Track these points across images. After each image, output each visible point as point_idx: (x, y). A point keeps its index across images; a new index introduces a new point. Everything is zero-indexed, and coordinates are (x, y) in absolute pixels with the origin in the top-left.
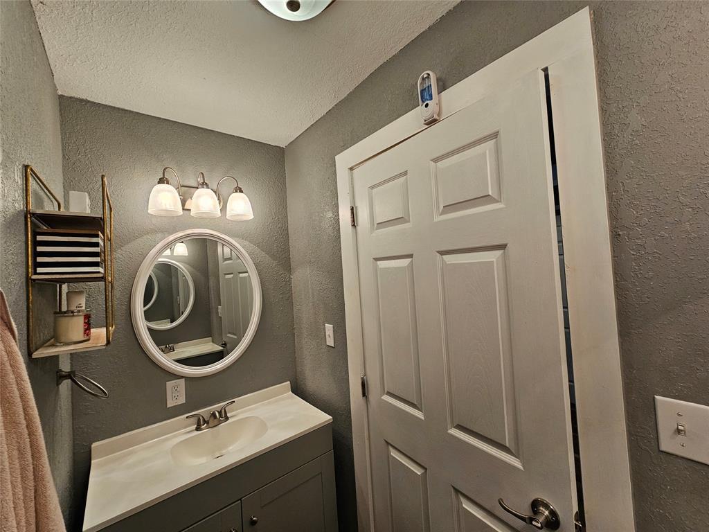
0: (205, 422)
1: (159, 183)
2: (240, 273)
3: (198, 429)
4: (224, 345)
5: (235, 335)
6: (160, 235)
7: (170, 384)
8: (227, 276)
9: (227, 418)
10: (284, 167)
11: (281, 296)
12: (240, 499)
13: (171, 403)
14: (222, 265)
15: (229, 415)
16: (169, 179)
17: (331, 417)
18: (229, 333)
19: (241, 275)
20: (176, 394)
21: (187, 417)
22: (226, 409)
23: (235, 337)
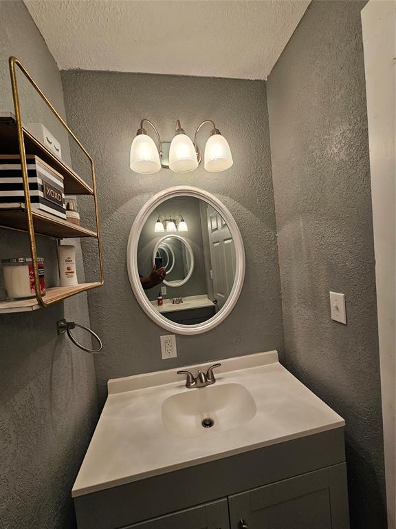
0: (194, 380)
1: (138, 134)
2: (225, 240)
3: (188, 385)
4: (216, 302)
5: (222, 294)
6: (146, 196)
7: (163, 338)
8: (215, 245)
9: (214, 380)
10: (266, 104)
11: (266, 258)
12: (227, 497)
13: (165, 356)
14: (212, 235)
15: (216, 376)
16: (146, 130)
17: (343, 420)
18: (219, 292)
19: (226, 242)
20: (169, 350)
21: (178, 373)
22: (213, 370)
23: (223, 296)
